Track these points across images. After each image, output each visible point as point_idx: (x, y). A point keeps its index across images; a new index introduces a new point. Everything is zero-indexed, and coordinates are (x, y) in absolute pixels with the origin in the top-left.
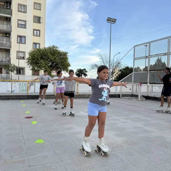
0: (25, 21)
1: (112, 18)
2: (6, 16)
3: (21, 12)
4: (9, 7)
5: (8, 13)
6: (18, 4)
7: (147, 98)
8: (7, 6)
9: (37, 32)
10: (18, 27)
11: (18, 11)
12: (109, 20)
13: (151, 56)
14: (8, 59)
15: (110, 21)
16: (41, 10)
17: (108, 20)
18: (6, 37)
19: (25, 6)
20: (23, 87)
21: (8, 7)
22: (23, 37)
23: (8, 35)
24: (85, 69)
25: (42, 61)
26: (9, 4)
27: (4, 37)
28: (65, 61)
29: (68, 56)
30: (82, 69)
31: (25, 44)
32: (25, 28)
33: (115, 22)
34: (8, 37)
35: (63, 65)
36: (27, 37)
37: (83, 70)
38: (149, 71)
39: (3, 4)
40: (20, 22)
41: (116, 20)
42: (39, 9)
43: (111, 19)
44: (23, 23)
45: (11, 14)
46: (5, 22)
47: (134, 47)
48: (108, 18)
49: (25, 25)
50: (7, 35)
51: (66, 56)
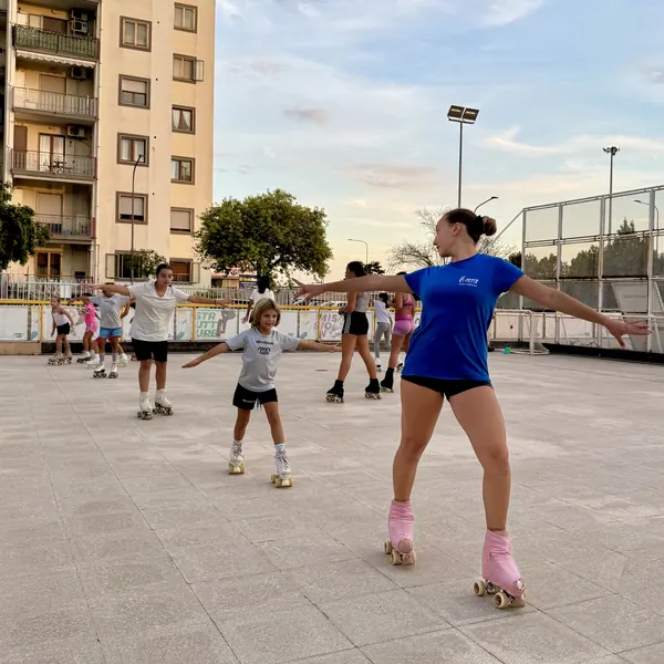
0: (147, 82)
1: (466, 107)
2: (79, 62)
3: (131, 46)
4: (84, 30)
5: (84, 55)
6: (122, 18)
7: (556, 349)
8: (78, 26)
9: (181, 115)
10: (120, 104)
11: (121, 45)
12: (456, 113)
13: (565, 241)
14: (81, 221)
15: (459, 117)
16: (195, 32)
17: (451, 114)
18: (73, 141)
19: (146, 25)
20: (206, 323)
21: (80, 28)
22: (138, 140)
23: (81, 134)
24: (376, 264)
25: (250, 243)
26: (84, 17)
27: (67, 142)
28: (316, 240)
29: (323, 224)
30: (365, 262)
31: (148, 166)
32: (146, 105)
33: (474, 118)
34: (80, 139)
35: (312, 255)
36: (152, 140)
37: (370, 266)
38: (560, 278)
39: (63, 16)
40: (126, 86)
41: (477, 111)
42: (189, 27)
43: (462, 109)
44: (139, 88)
45: (96, 57)
46: (71, 86)
47: (524, 211)
48: (453, 107)
49: (146, 96)
50: (77, 133)
51: (318, 224)
